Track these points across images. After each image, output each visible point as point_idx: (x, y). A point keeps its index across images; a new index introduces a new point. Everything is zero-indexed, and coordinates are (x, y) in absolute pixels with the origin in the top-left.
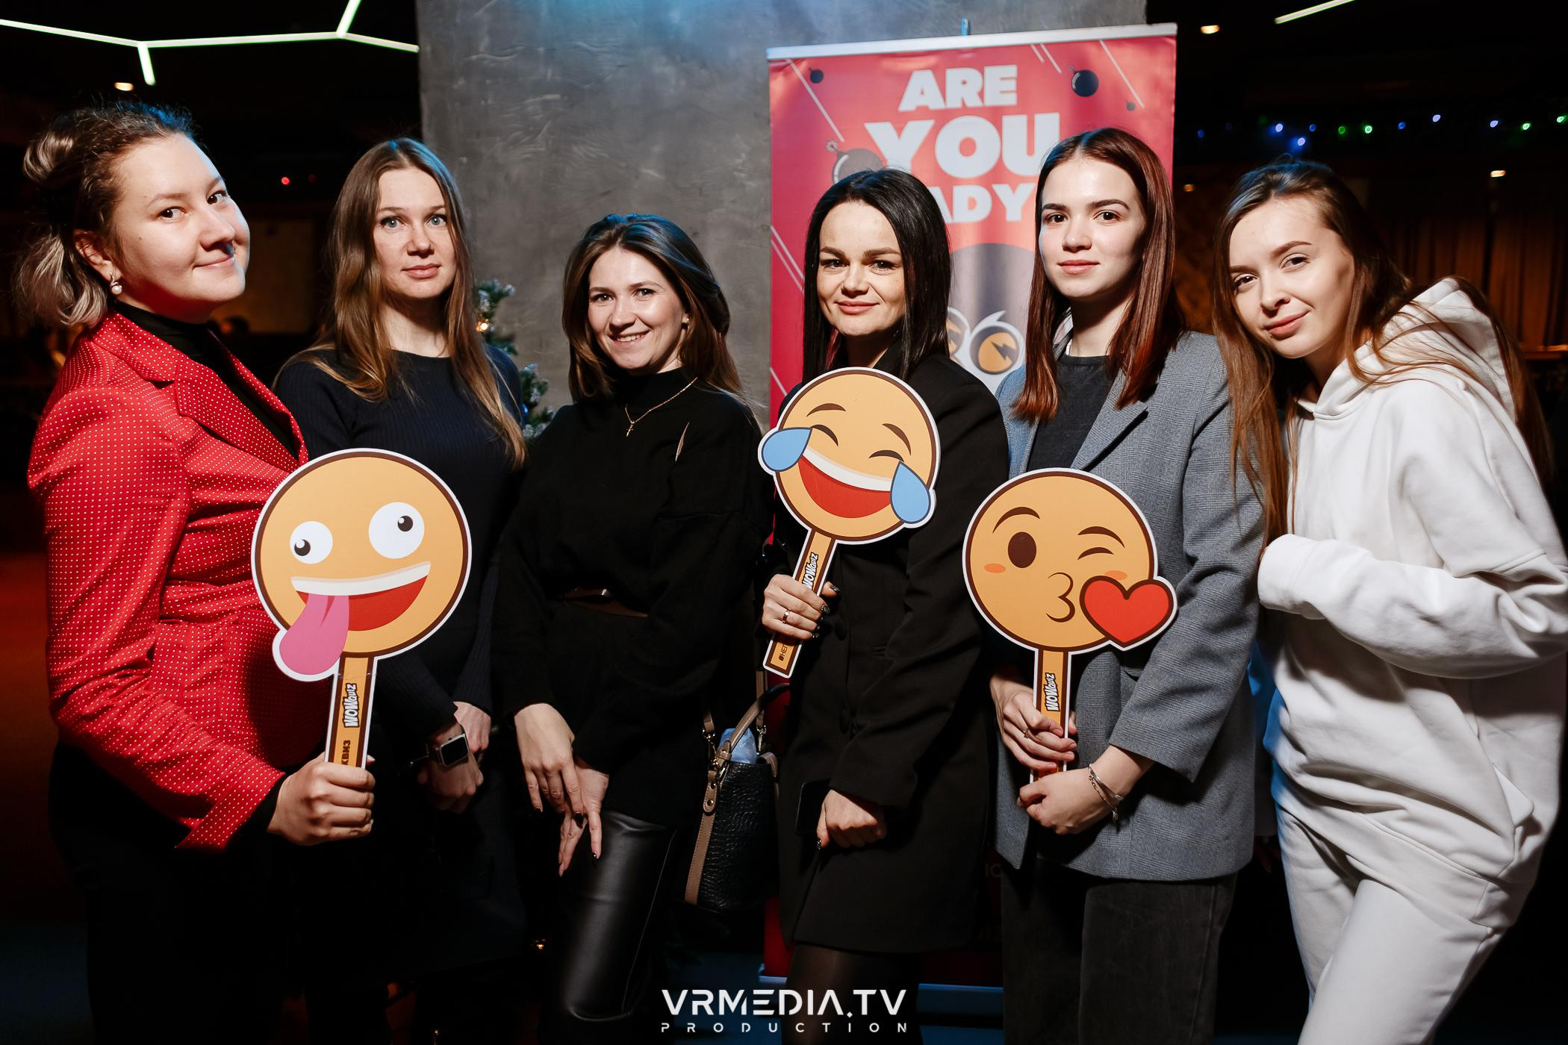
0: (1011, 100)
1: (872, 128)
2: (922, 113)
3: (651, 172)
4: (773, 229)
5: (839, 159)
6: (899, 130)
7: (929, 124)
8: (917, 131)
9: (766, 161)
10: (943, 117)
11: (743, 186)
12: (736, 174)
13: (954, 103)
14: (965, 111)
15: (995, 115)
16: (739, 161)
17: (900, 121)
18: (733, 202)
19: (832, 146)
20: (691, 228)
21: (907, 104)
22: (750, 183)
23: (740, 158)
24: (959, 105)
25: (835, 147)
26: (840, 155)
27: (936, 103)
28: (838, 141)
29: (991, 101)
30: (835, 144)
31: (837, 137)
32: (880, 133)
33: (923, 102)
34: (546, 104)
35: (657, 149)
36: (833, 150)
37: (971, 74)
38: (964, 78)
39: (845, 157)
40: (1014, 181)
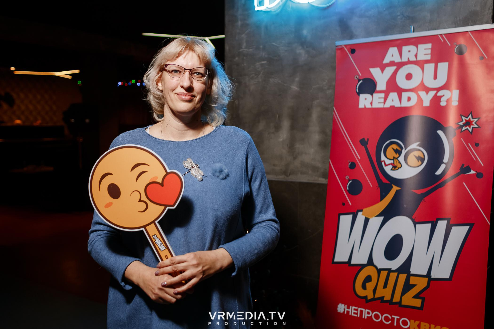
0: (428, 58)
1: (372, 70)
2: (392, 64)
3: (294, 87)
6: (382, 70)
7: (394, 68)
8: (390, 70)
9: (334, 83)
10: (400, 65)
12: (323, 87)
13: (404, 59)
14: (409, 62)
15: (421, 64)
17: (383, 68)
19: (357, 77)
21: (387, 60)
24: (407, 60)
25: (358, 77)
26: (359, 80)
27: (397, 59)
29: (419, 58)
31: (359, 74)
33: (392, 59)
34: (262, 65)
35: (297, 79)
36: (357, 78)
37: (412, 48)
38: (409, 50)
39: (361, 82)
40: (428, 90)
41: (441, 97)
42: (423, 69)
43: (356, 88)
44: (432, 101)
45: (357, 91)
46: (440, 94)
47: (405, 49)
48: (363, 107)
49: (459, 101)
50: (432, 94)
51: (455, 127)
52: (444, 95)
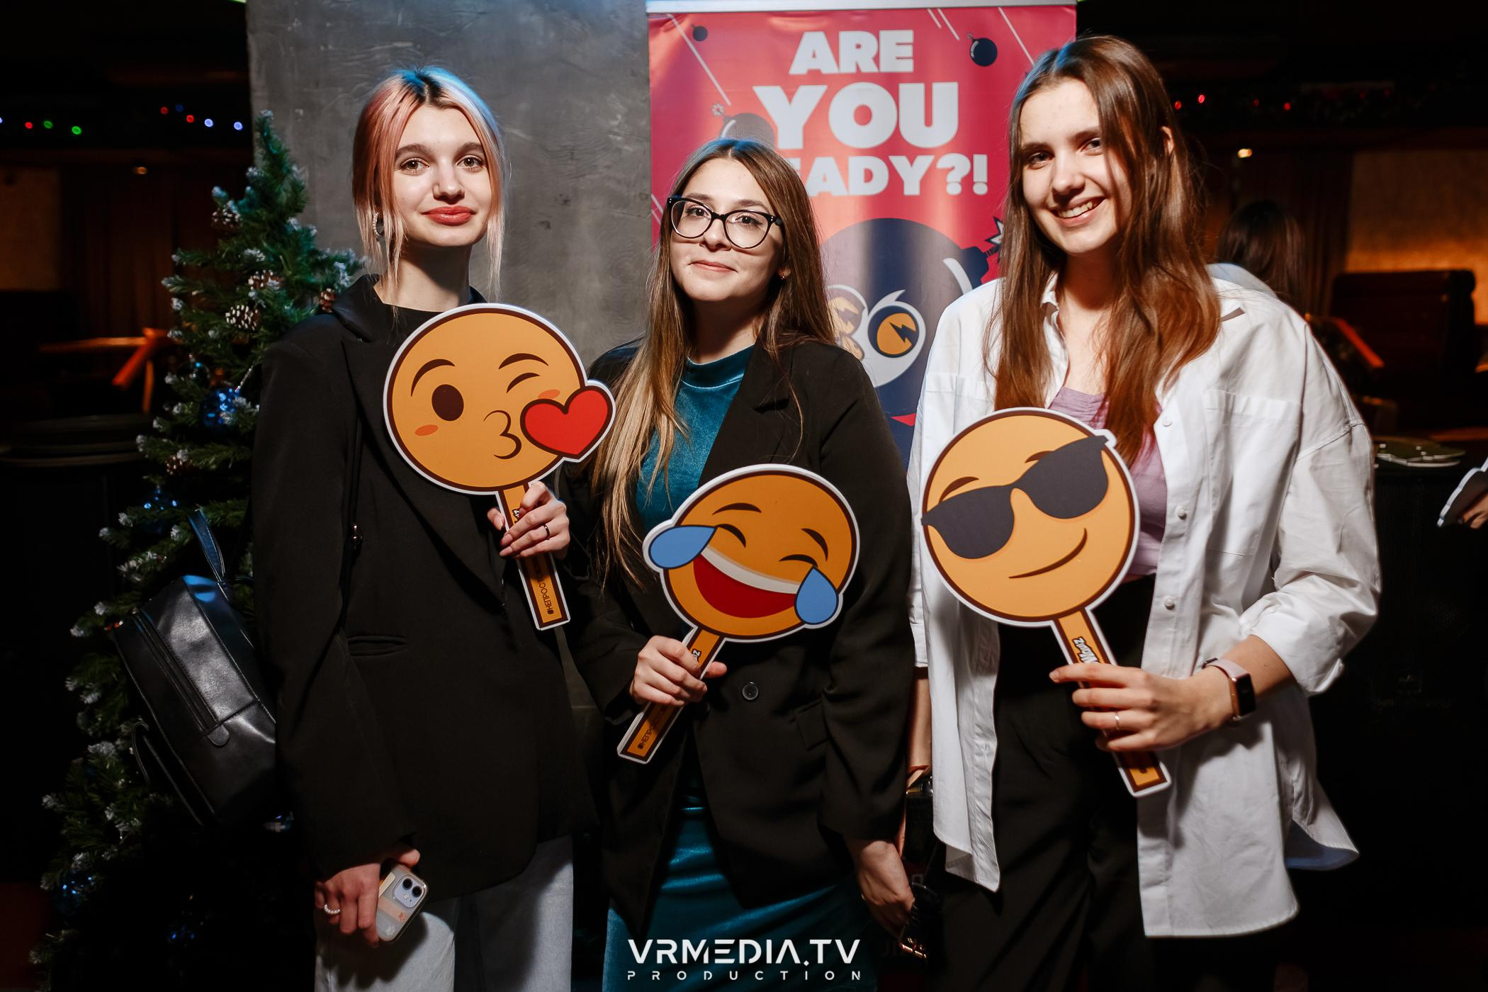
0: (907, 66)
1: (761, 91)
2: (814, 77)
3: (516, 132)
4: (653, 197)
5: (726, 124)
6: (790, 95)
7: (821, 90)
9: (644, 123)
10: (835, 83)
11: (619, 150)
12: (611, 136)
13: (847, 67)
14: (859, 76)
15: (892, 83)
16: (615, 123)
17: (790, 87)
18: (608, 167)
19: (718, 110)
20: (561, 195)
21: (799, 67)
22: (626, 147)
23: (617, 119)
25: (722, 111)
26: (727, 119)
27: (828, 65)
28: (724, 104)
29: (886, 67)
30: (721, 108)
31: (723, 100)
32: (770, 96)
33: (814, 65)
35: (523, 106)
36: (719, 114)
37: (866, 38)
38: (858, 42)
39: (732, 122)
40: (912, 153)
41: (945, 172)
42: (896, 95)
44: (924, 182)
46: (943, 163)
47: (848, 39)
49: (989, 183)
50: (923, 162)
51: (984, 248)
52: (953, 168)
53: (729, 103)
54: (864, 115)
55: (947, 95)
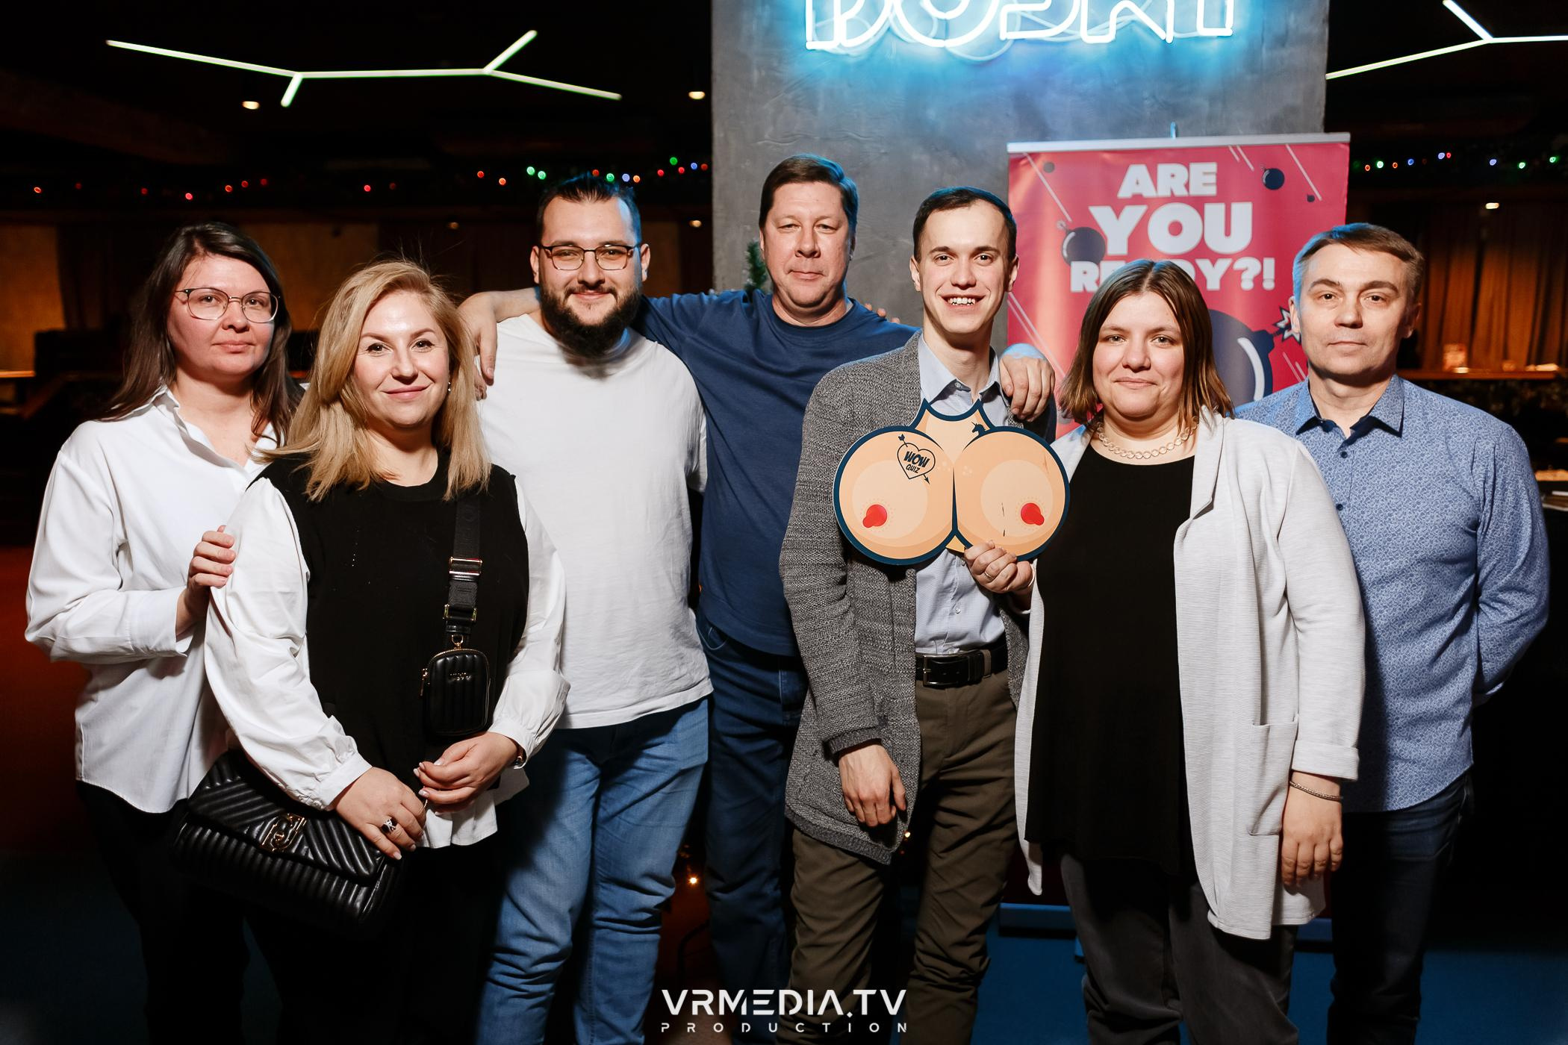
0: (1212, 191)
1: (1095, 211)
2: (1137, 199)
5: (1064, 236)
6: (1118, 213)
7: (1141, 210)
8: (1133, 215)
10: (1152, 204)
13: (1163, 192)
14: (1173, 199)
15: (1198, 203)
17: (1118, 207)
19: (1062, 225)
21: (1125, 192)
24: (1168, 194)
25: (1064, 226)
26: (1066, 232)
27: (1148, 191)
28: (1066, 221)
29: (1194, 191)
30: (1064, 224)
31: (1066, 218)
33: (1137, 190)
36: (1062, 228)
37: (1179, 169)
38: (1173, 172)
39: (1072, 234)
40: (1214, 257)
41: (1241, 272)
42: (1201, 213)
43: (1062, 249)
44: (1224, 280)
45: (1065, 254)
46: (1239, 264)
47: (1164, 170)
48: (1080, 289)
49: (1276, 280)
50: (1223, 265)
51: (1271, 331)
52: (1247, 269)
53: (1069, 219)
54: (1176, 229)
55: (1243, 213)
